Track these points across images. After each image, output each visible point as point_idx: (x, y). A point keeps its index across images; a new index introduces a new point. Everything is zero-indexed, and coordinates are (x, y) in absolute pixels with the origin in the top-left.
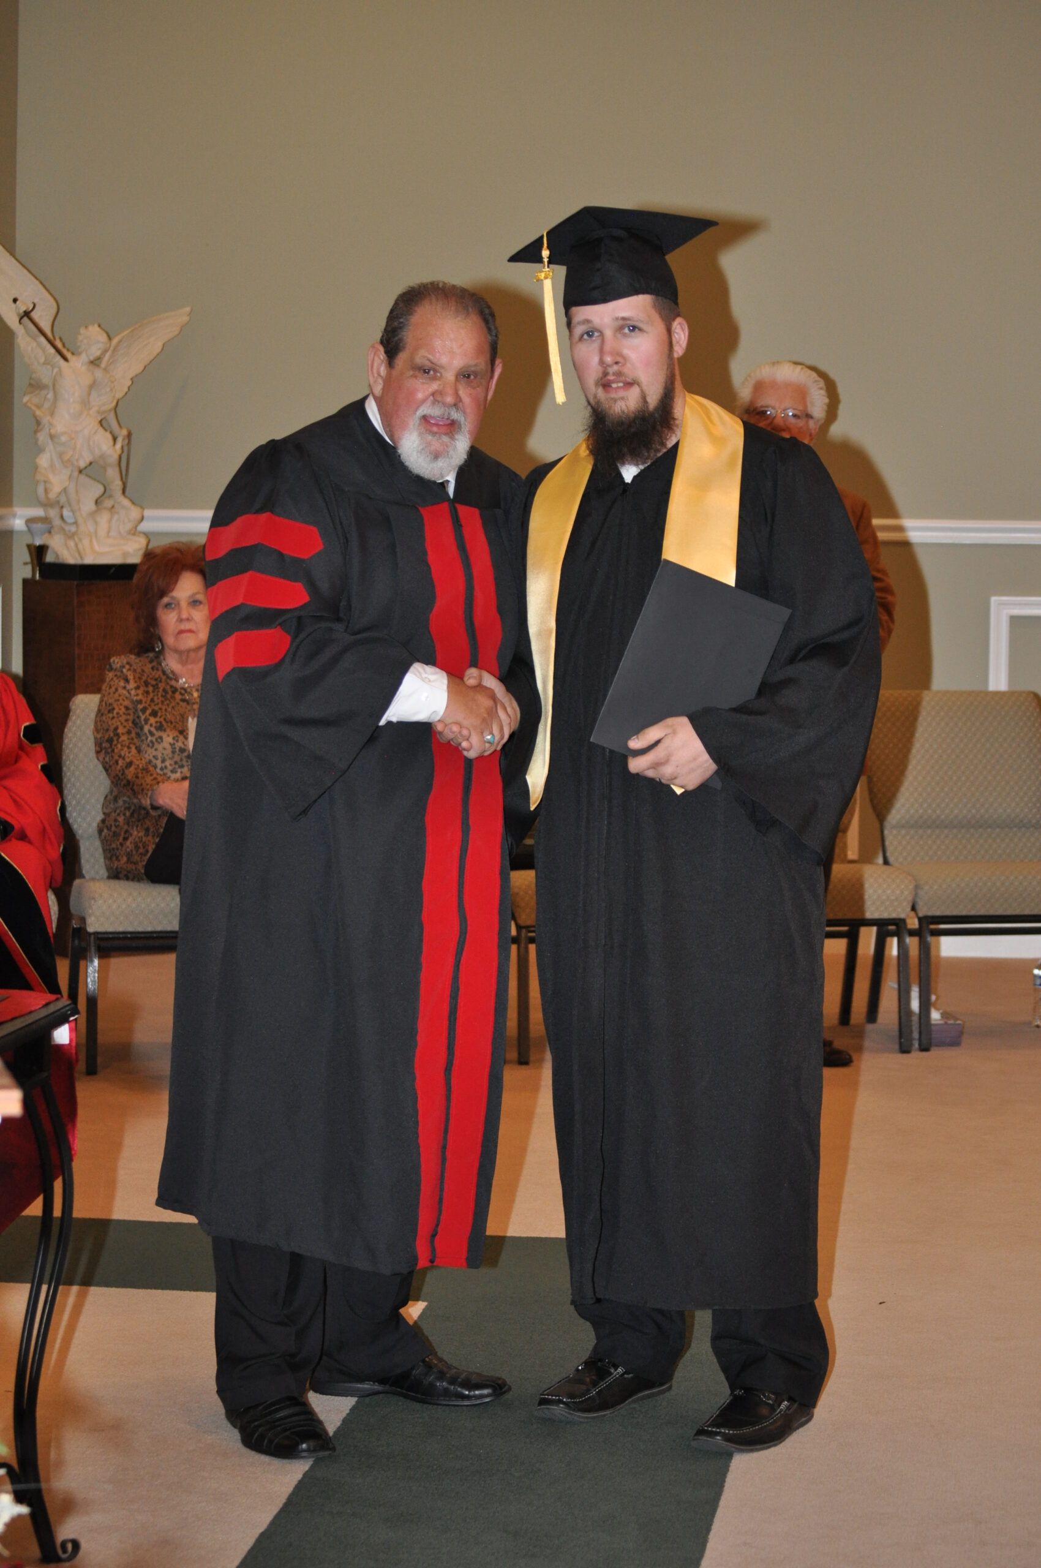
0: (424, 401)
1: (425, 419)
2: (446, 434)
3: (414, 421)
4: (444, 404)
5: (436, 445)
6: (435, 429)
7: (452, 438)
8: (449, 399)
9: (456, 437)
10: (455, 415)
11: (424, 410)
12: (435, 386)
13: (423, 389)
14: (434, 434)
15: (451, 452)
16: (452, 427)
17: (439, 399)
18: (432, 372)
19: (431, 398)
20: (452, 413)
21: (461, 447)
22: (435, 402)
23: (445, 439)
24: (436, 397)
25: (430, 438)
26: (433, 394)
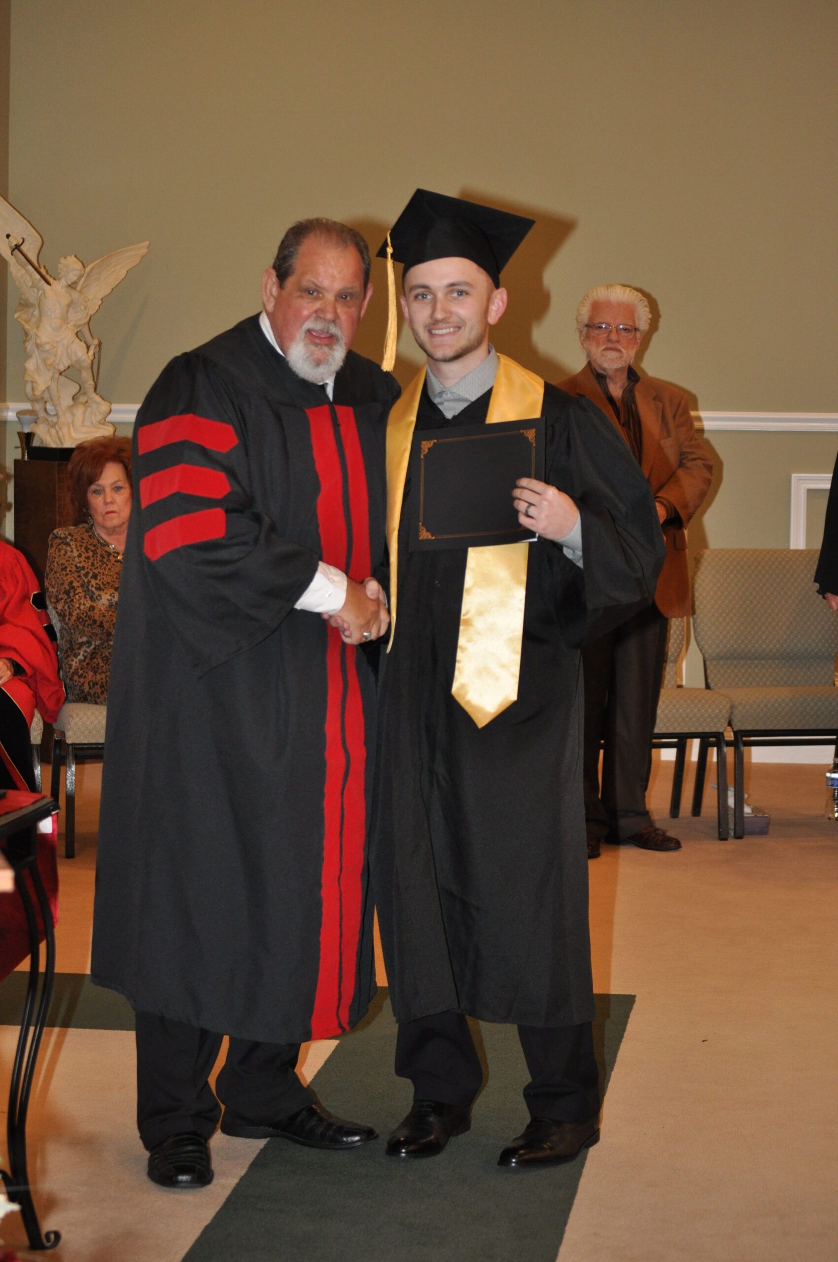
0: (308, 317)
1: (309, 331)
2: (327, 345)
3: (300, 334)
4: (325, 320)
5: (318, 352)
6: (318, 341)
7: (331, 348)
8: (329, 316)
9: (335, 347)
10: (333, 330)
11: (309, 325)
12: (318, 305)
13: (308, 307)
14: (317, 345)
15: (331, 360)
16: (331, 339)
17: (321, 315)
18: (315, 294)
19: (315, 315)
20: (331, 328)
21: (338, 355)
22: (318, 318)
23: (326, 349)
24: (318, 314)
25: (313, 348)
26: (316, 312)
